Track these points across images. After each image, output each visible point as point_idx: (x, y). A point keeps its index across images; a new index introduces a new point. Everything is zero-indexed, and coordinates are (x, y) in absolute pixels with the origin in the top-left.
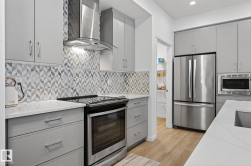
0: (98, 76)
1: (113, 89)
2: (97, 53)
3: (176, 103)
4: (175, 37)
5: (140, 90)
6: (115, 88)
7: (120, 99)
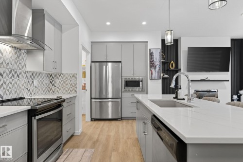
0: (25, 76)
1: (39, 90)
2: (23, 51)
3: (93, 100)
4: (92, 46)
5: (67, 90)
6: (41, 90)
7: (58, 100)
